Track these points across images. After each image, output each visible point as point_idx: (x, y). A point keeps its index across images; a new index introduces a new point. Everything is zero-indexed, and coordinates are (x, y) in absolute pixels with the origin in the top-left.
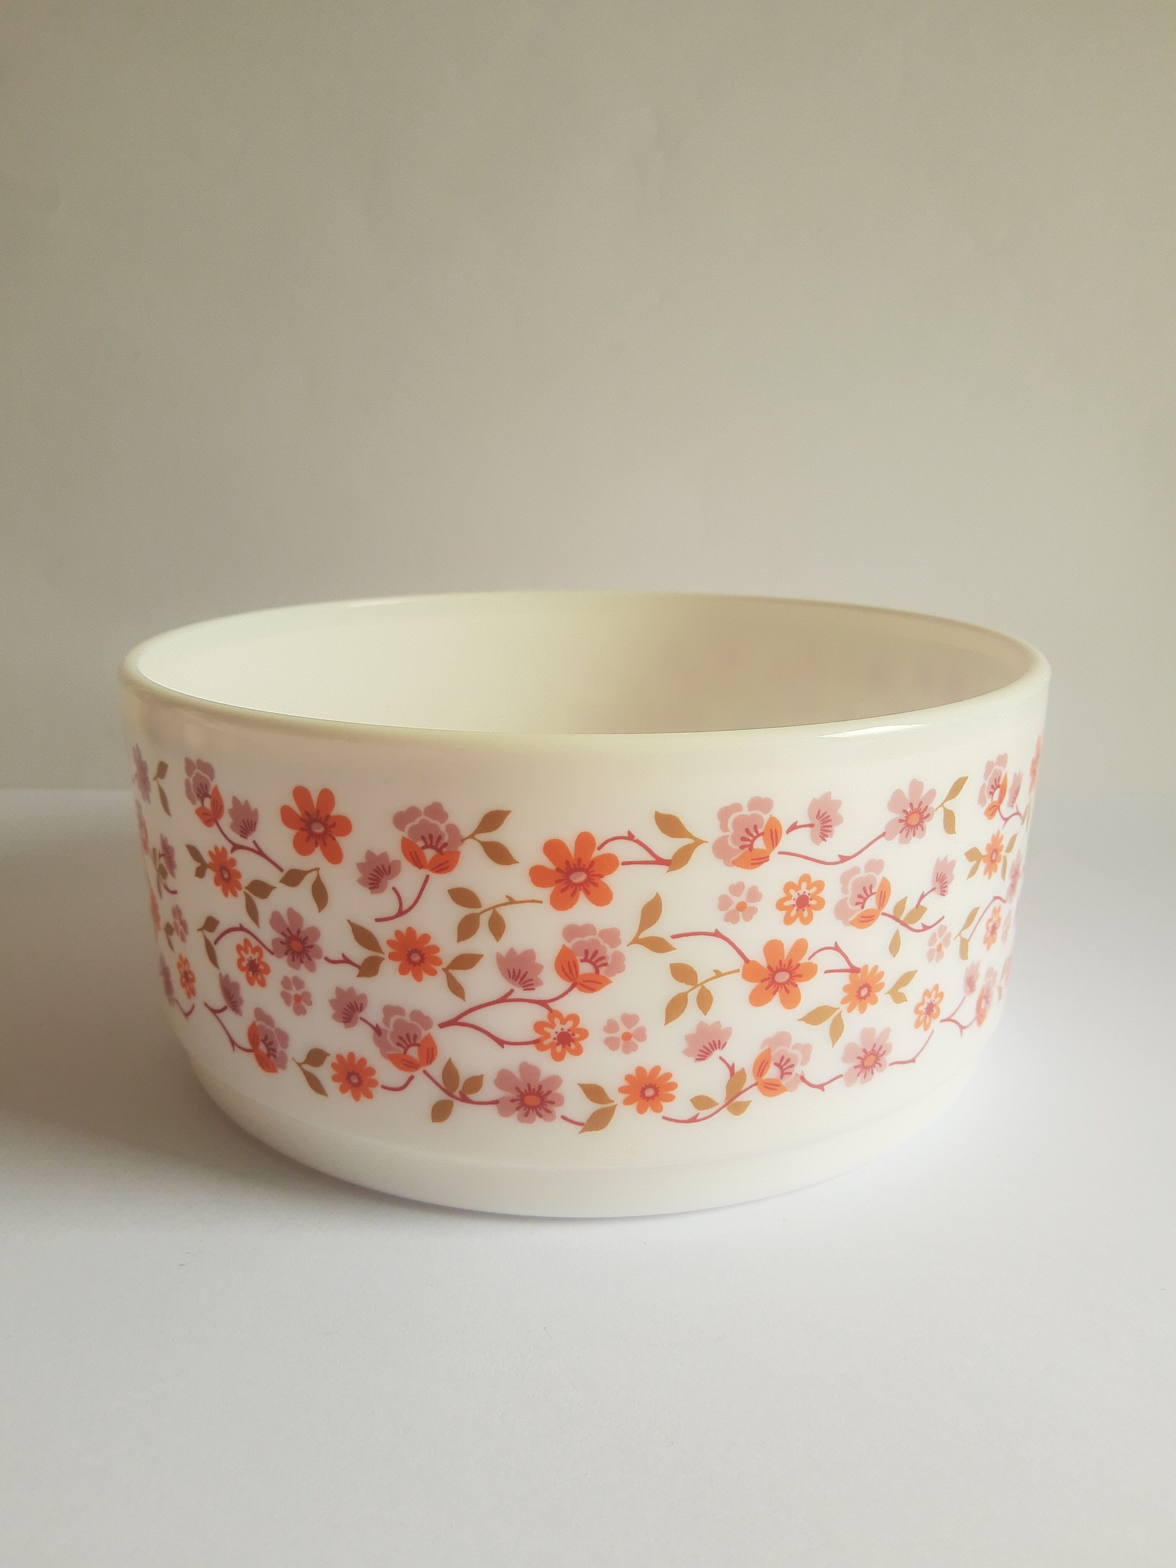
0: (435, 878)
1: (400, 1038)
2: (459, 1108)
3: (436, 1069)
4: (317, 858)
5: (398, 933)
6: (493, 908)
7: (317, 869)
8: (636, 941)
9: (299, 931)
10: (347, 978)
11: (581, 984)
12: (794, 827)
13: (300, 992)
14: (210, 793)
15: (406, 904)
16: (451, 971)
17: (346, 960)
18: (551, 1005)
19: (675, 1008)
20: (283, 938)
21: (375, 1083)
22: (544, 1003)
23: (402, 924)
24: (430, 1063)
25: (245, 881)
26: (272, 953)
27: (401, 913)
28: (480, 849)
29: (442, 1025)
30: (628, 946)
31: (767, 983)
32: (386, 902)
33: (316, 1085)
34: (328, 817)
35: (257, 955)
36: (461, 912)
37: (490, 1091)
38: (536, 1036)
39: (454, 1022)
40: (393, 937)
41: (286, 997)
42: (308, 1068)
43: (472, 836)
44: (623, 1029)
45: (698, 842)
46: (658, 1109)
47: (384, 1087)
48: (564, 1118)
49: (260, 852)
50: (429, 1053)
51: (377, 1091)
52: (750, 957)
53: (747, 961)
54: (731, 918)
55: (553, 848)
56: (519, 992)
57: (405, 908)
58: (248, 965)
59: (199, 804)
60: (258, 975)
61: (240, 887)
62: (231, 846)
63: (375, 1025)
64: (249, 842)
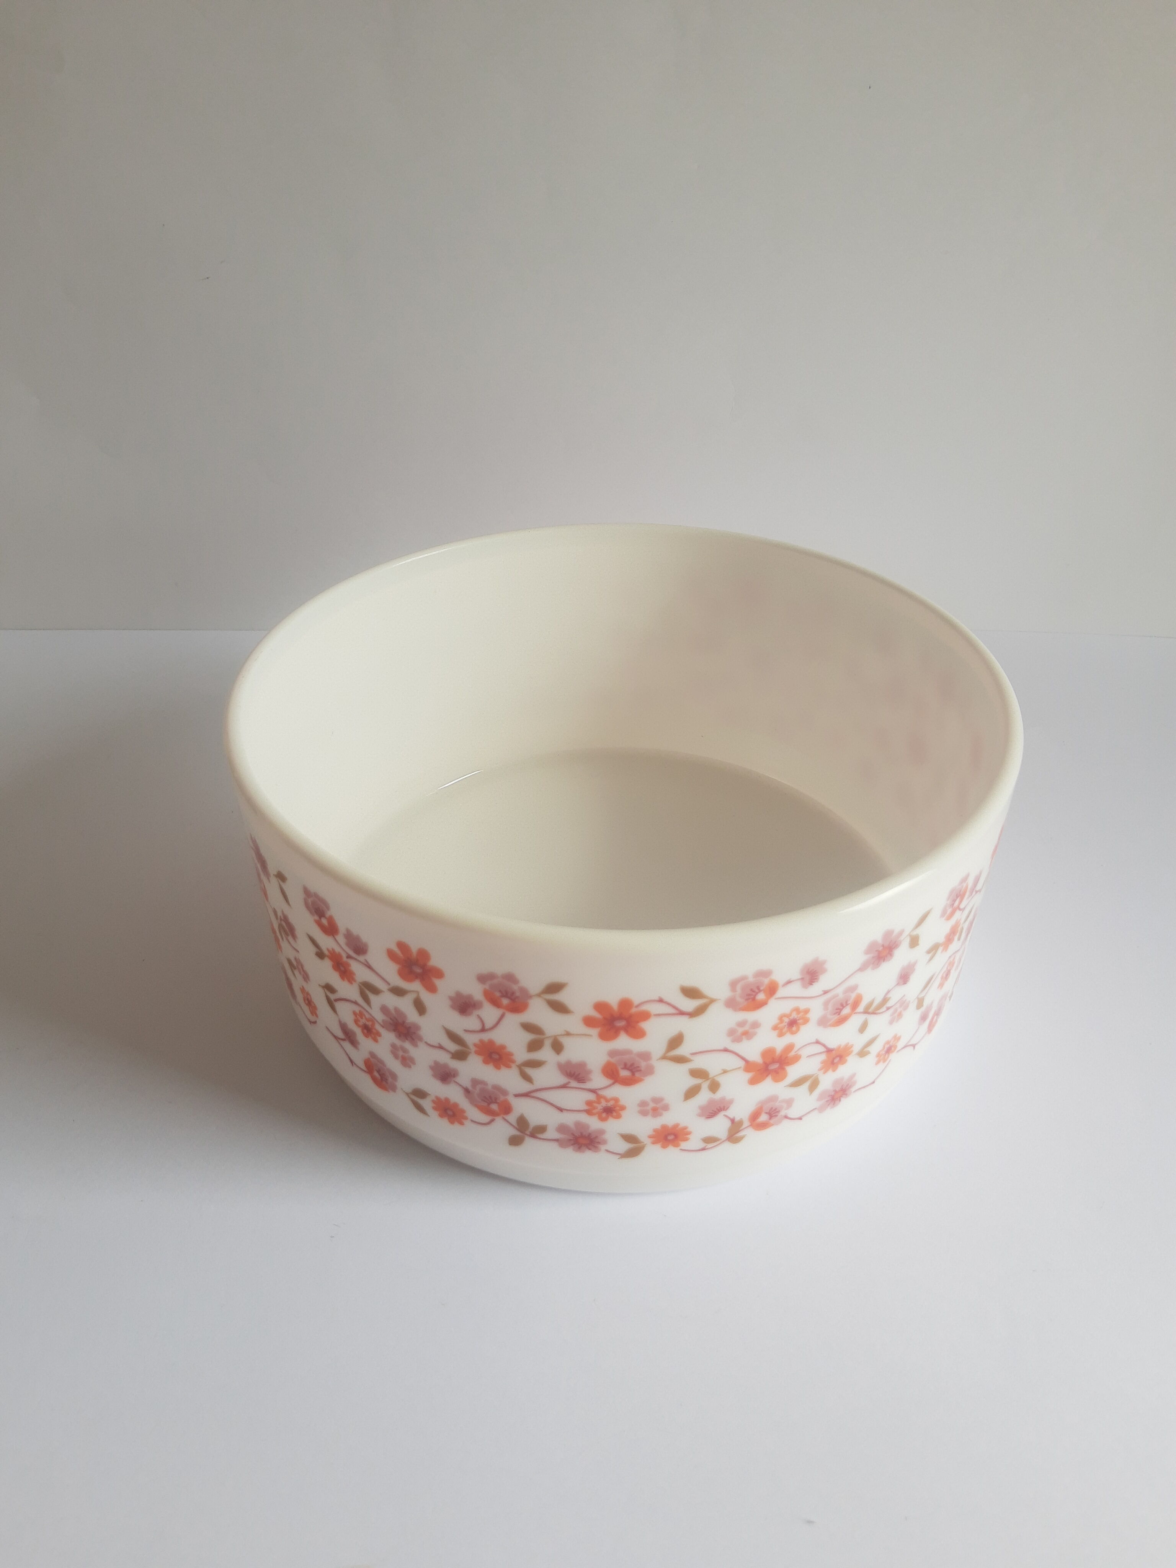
0: (510, 1015)
1: (485, 1097)
2: (529, 1140)
3: (512, 1118)
4: (416, 986)
5: (481, 1041)
6: (555, 1036)
7: (417, 992)
8: (664, 1057)
9: (404, 1022)
10: (444, 1058)
11: (621, 1081)
12: (789, 982)
13: (405, 1055)
14: (327, 916)
15: (487, 1026)
16: (522, 1068)
17: (440, 1047)
18: (598, 1092)
19: (691, 1093)
20: (391, 1021)
21: (466, 1118)
22: (593, 1091)
23: (486, 1037)
24: (508, 1114)
25: (358, 979)
26: (383, 1027)
27: (484, 1030)
28: (545, 1003)
29: (516, 1096)
30: (657, 1060)
31: (762, 1071)
32: (470, 1022)
33: (420, 1108)
34: (425, 964)
35: (370, 1023)
36: (529, 1037)
37: (551, 1133)
38: (587, 1108)
39: (526, 1095)
40: (478, 1042)
41: (395, 1055)
42: (414, 1097)
43: (539, 995)
44: (652, 1105)
45: (712, 1001)
46: (677, 1146)
47: (472, 1121)
48: (607, 1151)
50: (506, 1109)
51: (467, 1123)
52: (750, 1059)
53: (747, 1062)
54: (738, 1040)
55: (600, 1006)
56: (574, 1084)
57: (487, 1028)
58: (363, 1025)
59: (316, 918)
60: (371, 1034)
61: (354, 980)
62: (346, 954)
63: (465, 1087)
64: (361, 959)
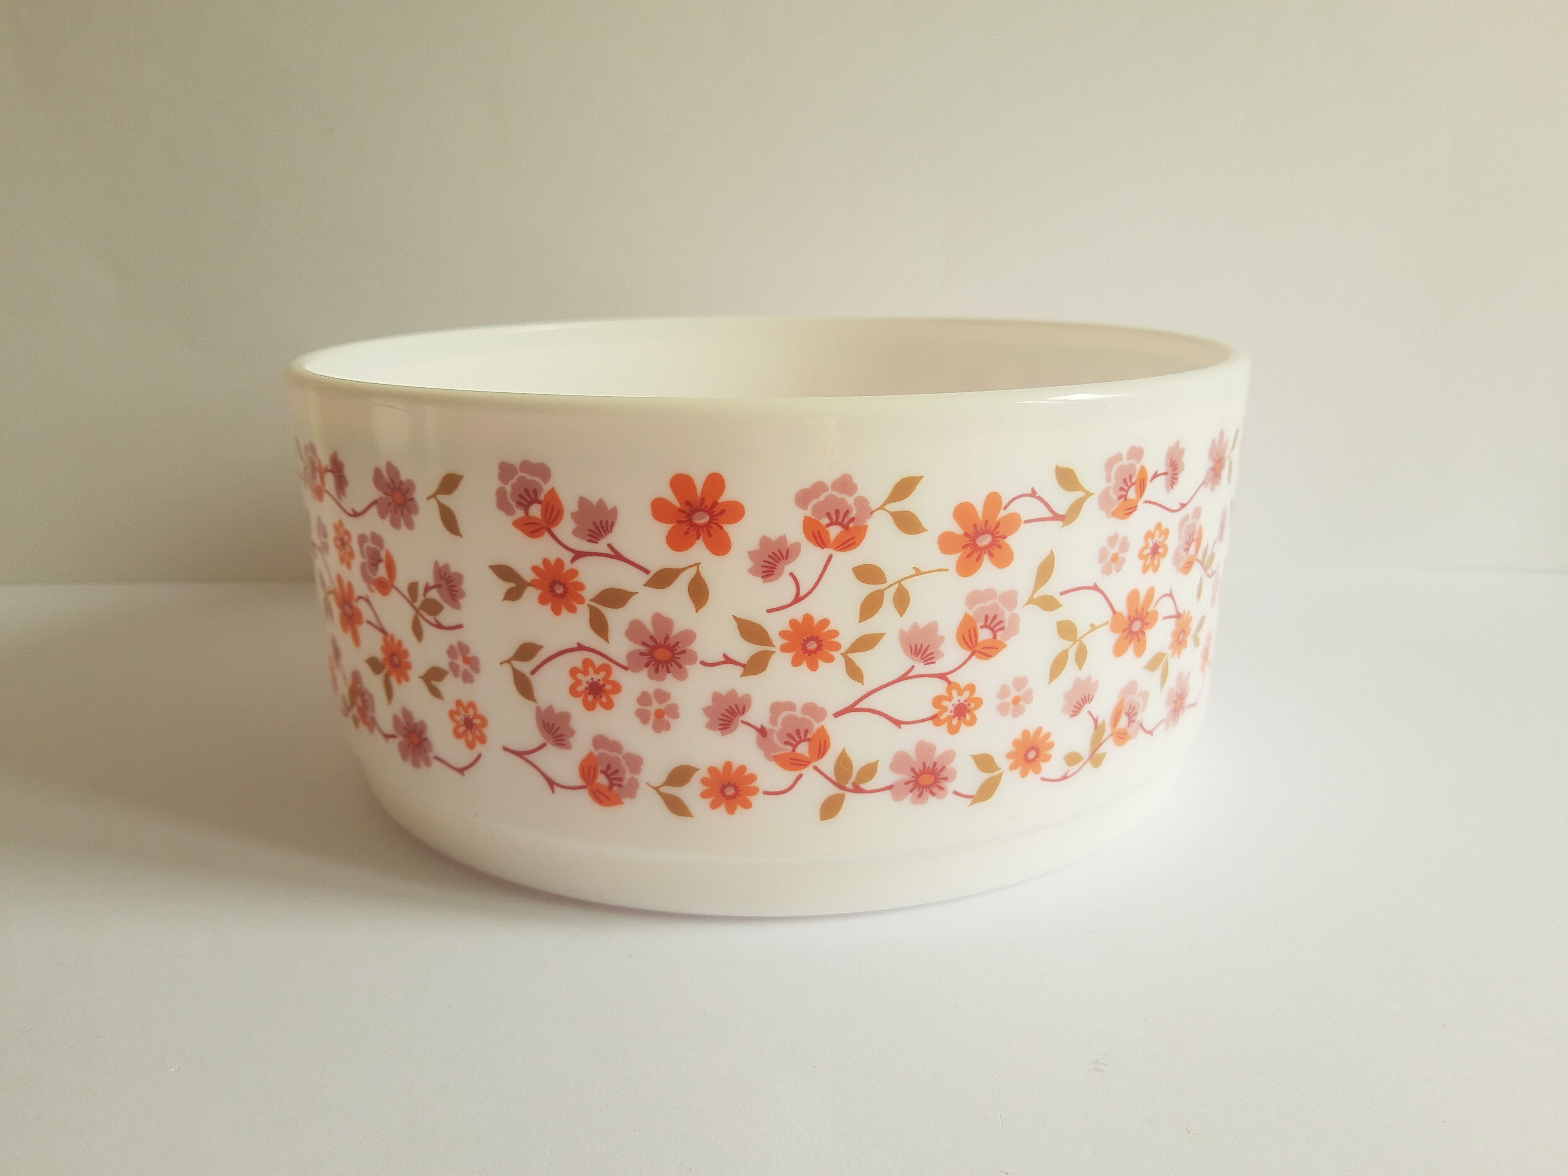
0: (838, 556)
1: (789, 735)
2: (851, 799)
3: (827, 763)
4: (699, 552)
5: (793, 623)
6: (899, 581)
7: (697, 565)
8: (1031, 601)
9: (667, 638)
10: (728, 680)
11: (979, 652)
12: (1155, 475)
13: (662, 706)
14: (542, 497)
15: (804, 589)
16: (850, 655)
17: (728, 660)
18: (949, 677)
19: (1057, 667)
20: (643, 649)
21: (755, 791)
22: (943, 676)
23: (798, 612)
24: (822, 758)
25: (589, 594)
26: (626, 668)
27: (798, 599)
28: (890, 519)
29: (837, 715)
30: (1023, 607)
31: (1126, 633)
32: (778, 590)
33: (677, 807)
34: (715, 504)
35: (602, 674)
36: (863, 591)
37: (884, 776)
38: (935, 711)
39: (851, 709)
40: (787, 627)
41: (643, 716)
42: (669, 790)
43: (882, 508)
44: (1014, 693)
45: (1088, 494)
46: (1037, 771)
47: (766, 793)
48: (956, 793)
49: (617, 556)
50: (821, 746)
51: (757, 800)
52: (1117, 609)
53: (1114, 612)
54: (1106, 571)
55: (963, 512)
56: (921, 668)
57: (802, 594)
58: (586, 688)
59: (519, 513)
60: (601, 697)
61: (581, 600)
62: (571, 555)
63: (759, 727)
64: (601, 546)
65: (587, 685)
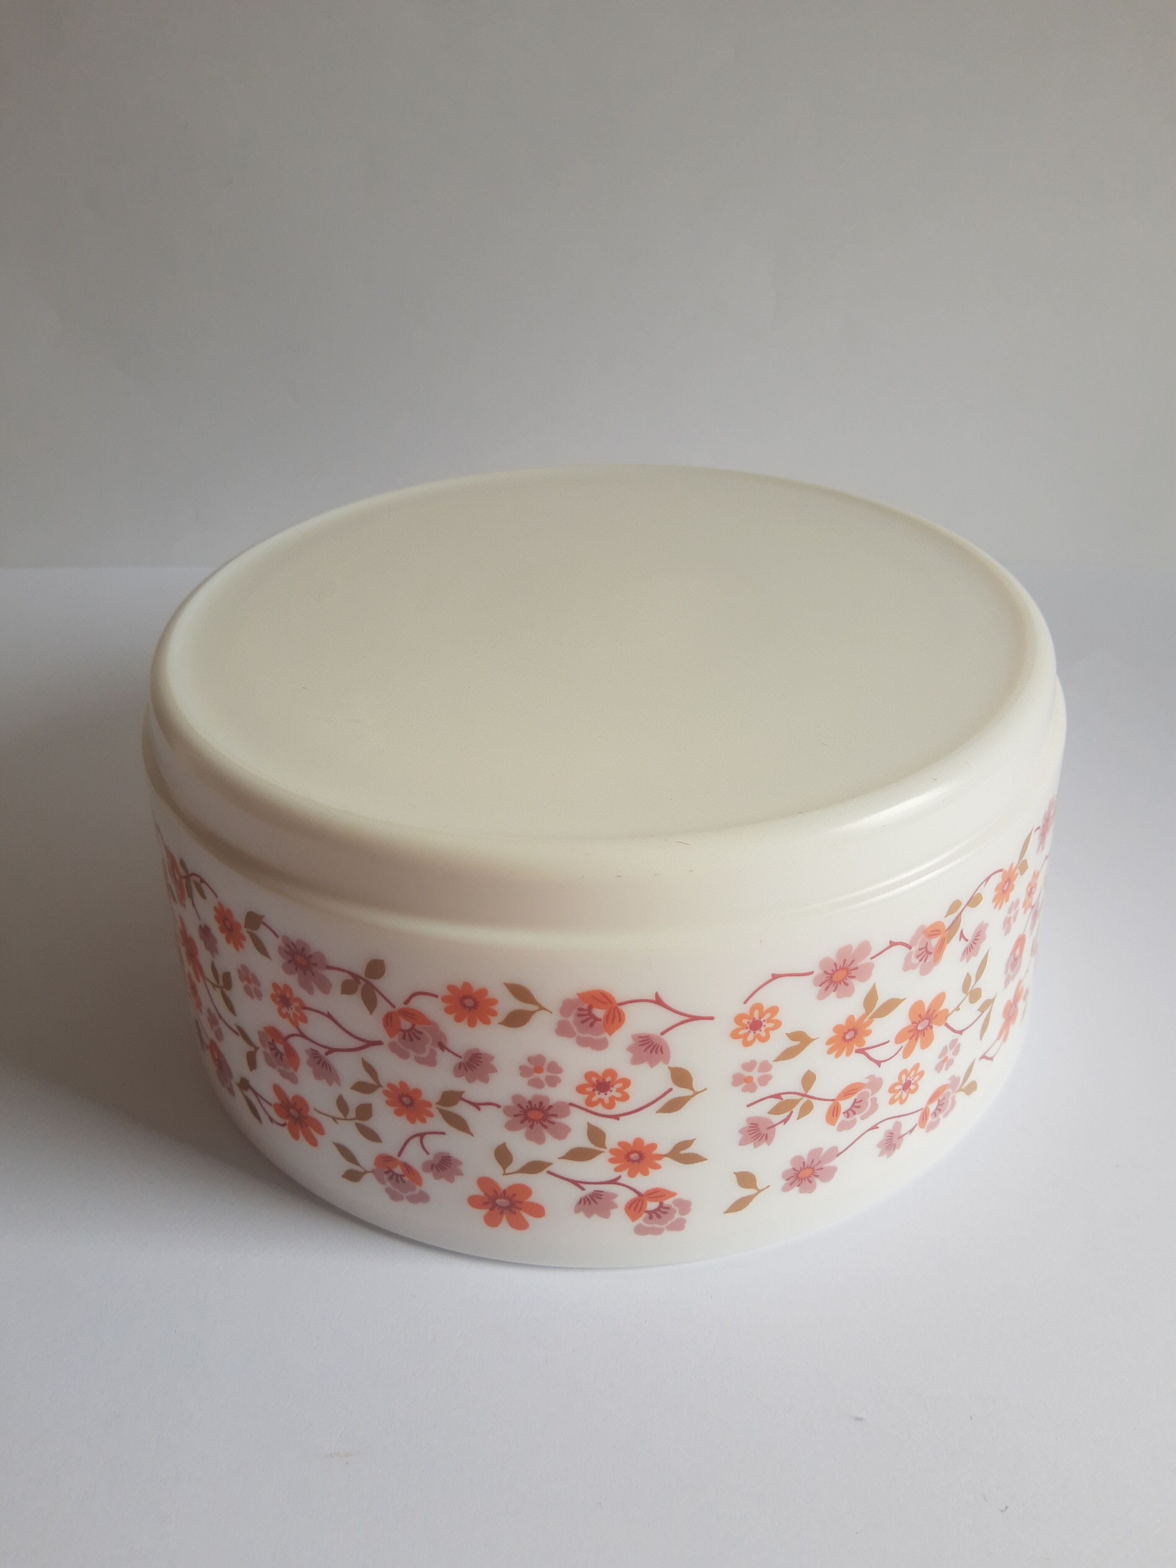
0: (393, 1152)
1: (418, 1039)
2: (360, 971)
3: (383, 1008)
4: (504, 1182)
5: (424, 1121)
6: (347, 1119)
7: (504, 1174)
8: (256, 1048)
9: (531, 1127)
10: (475, 1090)
11: (281, 1039)
13: (535, 1075)
15: (417, 1139)
16: (375, 1084)
17: (477, 1106)
18: (299, 1032)
20: (553, 1119)
21: (445, 999)
22: (304, 1036)
23: (419, 1127)
24: (389, 1013)
25: (605, 1156)
26: (571, 1104)
27: (421, 1135)
28: (359, 1161)
29: (379, 1043)
30: (259, 1048)
32: (436, 1145)
33: (520, 992)
34: (491, 1209)
35: (595, 1099)
36: (370, 1124)
37: (336, 979)
38: (305, 1012)
39: (370, 1044)
40: (428, 1119)
41: (555, 1068)
42: (530, 1007)
43: (366, 1172)
44: (252, 989)
46: (221, 905)
47: (435, 996)
48: (277, 936)
49: (576, 1183)
50: (389, 1021)
51: (443, 992)
56: (322, 1051)
58: (613, 1086)
59: (668, 1202)
60: (597, 1081)
61: (612, 1151)
62: (620, 1181)
63: (445, 1051)
64: (590, 1189)
65: (611, 1089)
